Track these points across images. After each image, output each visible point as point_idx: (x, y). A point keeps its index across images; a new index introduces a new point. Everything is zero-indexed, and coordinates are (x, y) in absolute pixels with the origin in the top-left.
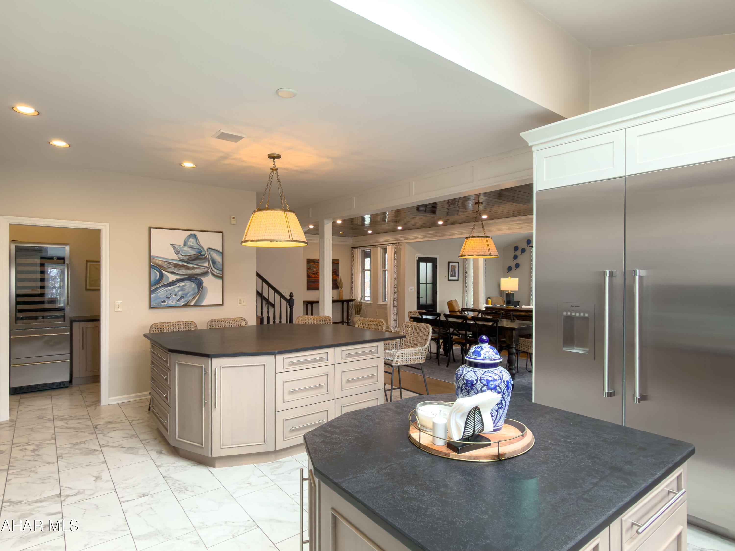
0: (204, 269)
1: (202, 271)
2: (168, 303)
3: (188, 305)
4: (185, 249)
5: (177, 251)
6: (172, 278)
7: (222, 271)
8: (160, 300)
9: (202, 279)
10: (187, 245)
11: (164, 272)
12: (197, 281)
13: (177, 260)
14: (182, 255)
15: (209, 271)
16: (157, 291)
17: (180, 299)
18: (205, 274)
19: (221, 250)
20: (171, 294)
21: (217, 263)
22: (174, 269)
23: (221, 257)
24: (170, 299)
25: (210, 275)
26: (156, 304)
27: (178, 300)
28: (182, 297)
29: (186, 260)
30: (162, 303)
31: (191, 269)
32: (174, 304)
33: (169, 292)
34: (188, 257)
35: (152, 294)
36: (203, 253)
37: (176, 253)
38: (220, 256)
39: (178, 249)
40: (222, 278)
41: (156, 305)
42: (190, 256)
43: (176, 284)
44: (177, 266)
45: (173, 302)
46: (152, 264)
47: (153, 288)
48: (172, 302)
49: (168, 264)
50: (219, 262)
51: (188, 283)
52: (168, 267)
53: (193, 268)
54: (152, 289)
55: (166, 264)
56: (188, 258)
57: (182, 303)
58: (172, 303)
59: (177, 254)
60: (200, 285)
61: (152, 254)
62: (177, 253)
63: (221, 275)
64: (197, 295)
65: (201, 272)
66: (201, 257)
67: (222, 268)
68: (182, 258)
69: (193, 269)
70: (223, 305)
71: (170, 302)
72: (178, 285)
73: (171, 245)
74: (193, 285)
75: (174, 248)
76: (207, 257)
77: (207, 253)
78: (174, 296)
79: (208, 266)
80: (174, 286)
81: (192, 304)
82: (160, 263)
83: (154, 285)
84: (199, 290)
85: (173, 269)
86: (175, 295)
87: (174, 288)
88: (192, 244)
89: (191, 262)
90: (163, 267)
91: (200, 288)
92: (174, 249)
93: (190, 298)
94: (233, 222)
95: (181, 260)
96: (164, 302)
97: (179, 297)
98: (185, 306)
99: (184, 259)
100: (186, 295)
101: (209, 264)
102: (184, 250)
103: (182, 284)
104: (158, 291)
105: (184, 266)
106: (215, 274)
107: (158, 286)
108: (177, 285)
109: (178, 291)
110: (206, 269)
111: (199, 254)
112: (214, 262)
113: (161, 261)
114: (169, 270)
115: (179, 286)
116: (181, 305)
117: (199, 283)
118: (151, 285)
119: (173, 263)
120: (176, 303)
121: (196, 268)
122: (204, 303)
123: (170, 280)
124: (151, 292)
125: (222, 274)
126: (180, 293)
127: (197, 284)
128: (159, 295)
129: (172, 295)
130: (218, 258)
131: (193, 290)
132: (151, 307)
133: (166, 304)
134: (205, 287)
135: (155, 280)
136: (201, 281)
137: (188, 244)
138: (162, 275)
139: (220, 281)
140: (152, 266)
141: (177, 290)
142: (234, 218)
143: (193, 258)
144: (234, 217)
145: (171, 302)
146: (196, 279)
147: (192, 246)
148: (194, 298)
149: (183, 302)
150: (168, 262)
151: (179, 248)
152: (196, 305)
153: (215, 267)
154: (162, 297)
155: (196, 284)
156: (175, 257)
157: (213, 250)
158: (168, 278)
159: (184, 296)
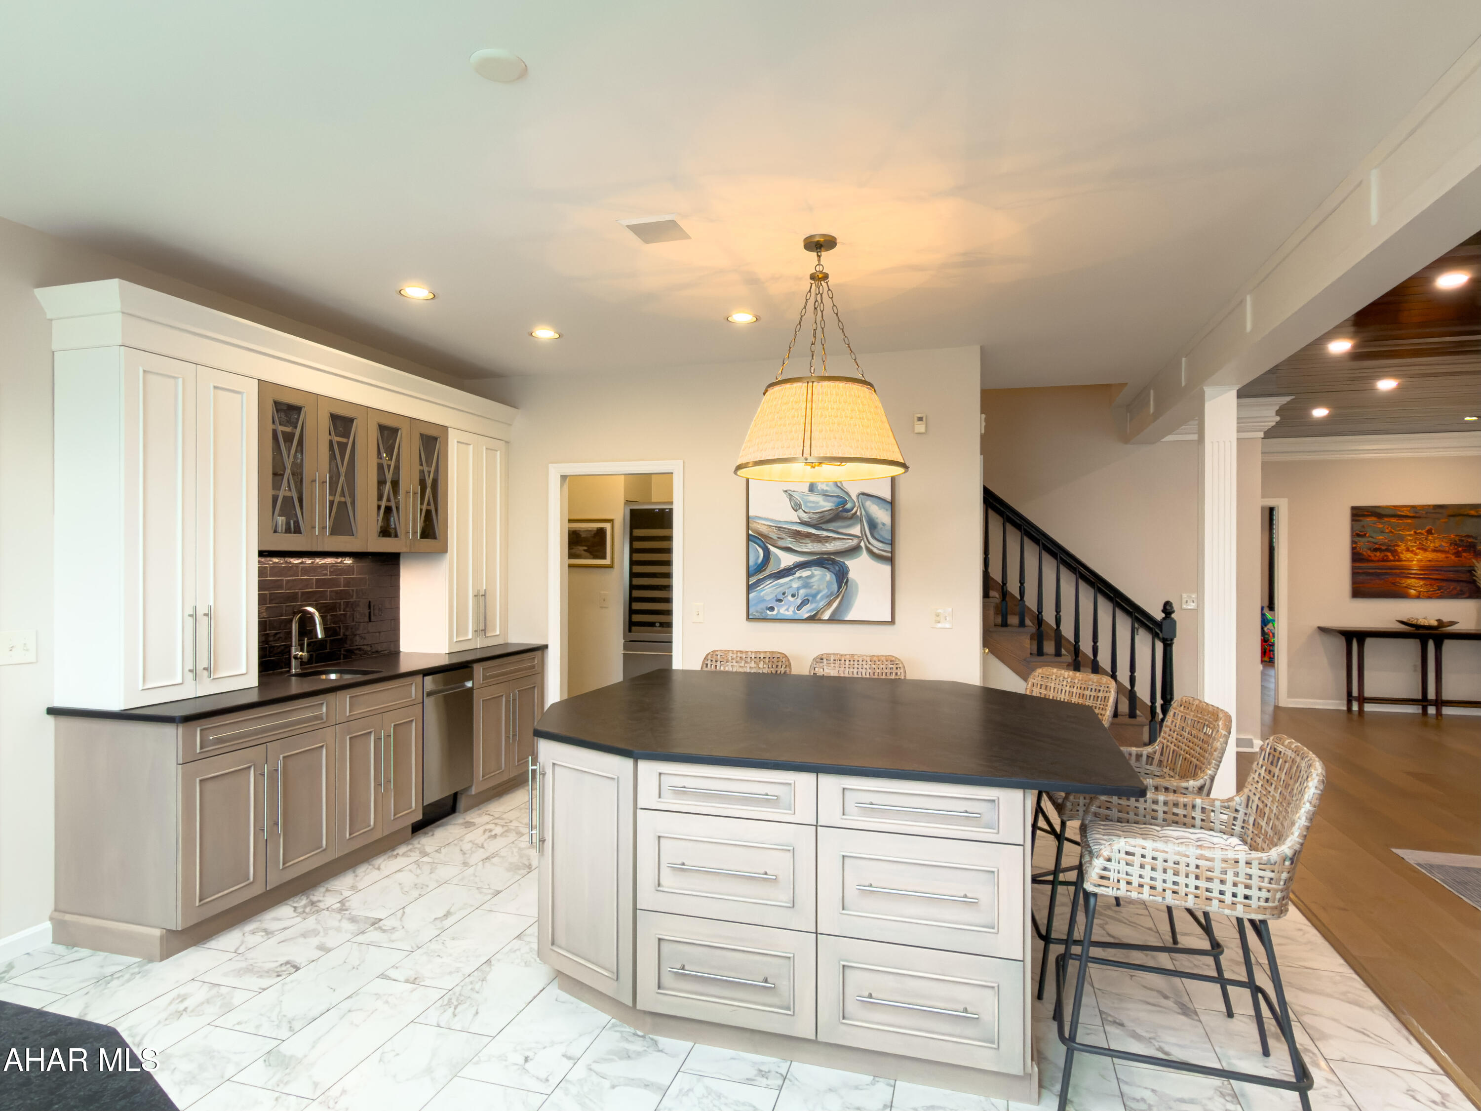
0: (851, 541)
1: (847, 546)
2: (779, 611)
3: (817, 618)
4: (813, 498)
5: (796, 504)
6: (787, 560)
7: (892, 543)
8: (763, 606)
9: (846, 562)
10: (816, 490)
12: (837, 568)
13: (797, 523)
14: (806, 513)
15: (862, 544)
16: (759, 586)
17: (802, 605)
18: (853, 551)
19: (889, 498)
20: (784, 594)
21: (880, 526)
22: (791, 542)
23: (889, 513)
24: (783, 603)
25: (865, 554)
26: (757, 612)
27: (798, 607)
28: (807, 601)
29: (815, 522)
30: (768, 612)
31: (823, 541)
32: (789, 614)
33: (781, 589)
34: (818, 516)
35: (750, 592)
36: (849, 506)
37: (795, 508)
38: (887, 510)
39: (799, 499)
40: (890, 560)
41: (758, 615)
42: (821, 512)
43: (795, 574)
44: (797, 535)
45: (787, 610)
46: (750, 532)
47: (753, 580)
48: (785, 610)
49: (779, 532)
50: (884, 524)
51: (817, 572)
52: (778, 538)
53: (827, 539)
54: (750, 583)
55: (776, 532)
56: (820, 518)
57: (805, 613)
58: (787, 613)
59: (796, 511)
60: (843, 575)
62: (796, 507)
63: (890, 555)
64: (837, 597)
65: (845, 548)
66: (845, 514)
67: (890, 538)
68: (806, 518)
69: (827, 542)
70: (893, 622)
71: (782, 611)
72: (798, 574)
73: (786, 491)
74: (829, 576)
75: (791, 497)
76: (858, 513)
77: (857, 504)
78: (790, 598)
79: (860, 535)
80: (791, 578)
81: (826, 616)
82: (764, 529)
83: (753, 575)
84: (840, 587)
85: (788, 542)
86: (793, 596)
87: (790, 580)
88: (825, 488)
89: (824, 526)
90: (771, 538)
91: (842, 582)
92: (790, 499)
93: (822, 604)
94: (920, 427)
95: (803, 523)
96: (772, 609)
97: (800, 601)
98: (813, 619)
99: (809, 520)
100: (814, 596)
101: (862, 530)
102: (810, 502)
103: (805, 573)
104: (762, 586)
105: (808, 536)
106: (875, 550)
107: (761, 576)
108: (795, 576)
109: (798, 589)
110: (856, 541)
111: (841, 509)
112: (873, 525)
113: (766, 527)
114: (781, 543)
115: (800, 577)
116: (804, 618)
117: (839, 571)
118: (749, 575)
119: (789, 529)
120: (794, 612)
121: (835, 539)
122: (849, 617)
123: (782, 566)
124: (750, 588)
125: (892, 552)
126: (802, 592)
127: (836, 575)
128: (762, 594)
129: (787, 596)
130: (882, 516)
131: (828, 587)
132: (748, 618)
133: (775, 613)
134: (854, 581)
135: (756, 564)
136: (844, 568)
137: (817, 487)
138: (767, 554)
139: (887, 568)
140: (750, 537)
141: (795, 585)
142: (920, 419)
143: (828, 517)
144: (920, 415)
145: (784, 610)
146: (834, 562)
147: (826, 491)
148: (830, 604)
149: (807, 612)
150: (779, 528)
151: (800, 497)
152: (832, 620)
153: (877, 536)
154: (767, 598)
155: (834, 574)
156: (793, 516)
157: (869, 498)
158: (779, 560)
159: (810, 598)
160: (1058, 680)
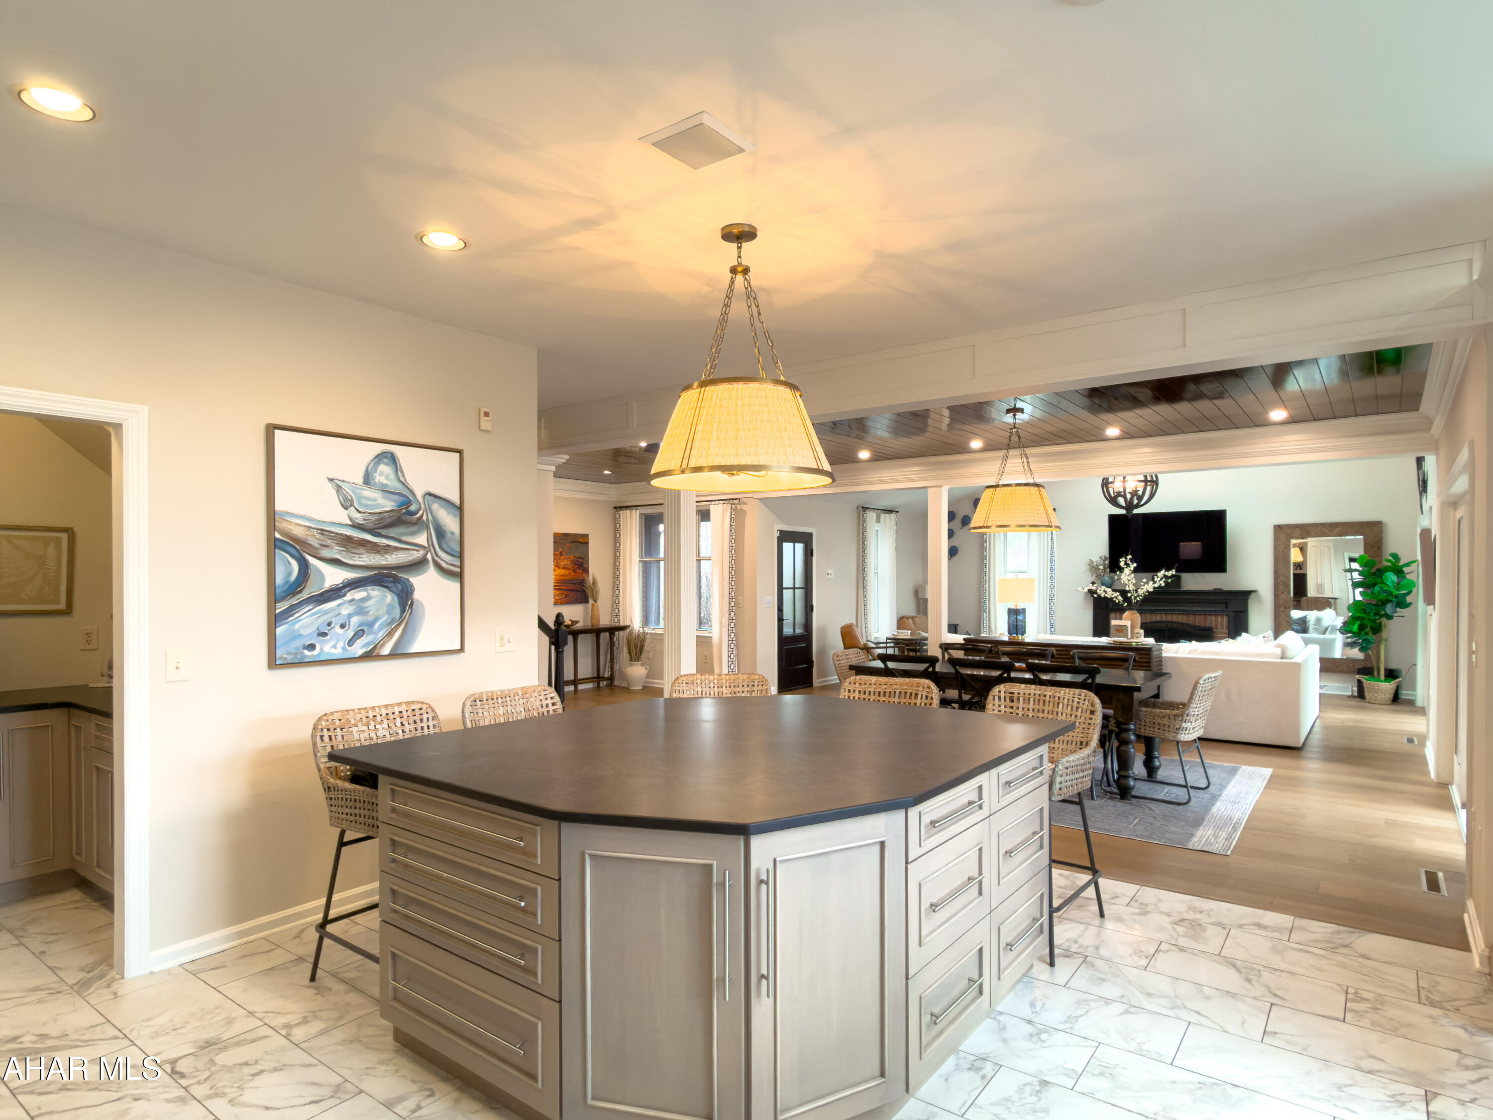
0: (416, 552)
1: (411, 558)
2: (321, 649)
3: (374, 654)
4: (368, 493)
5: (346, 499)
6: (334, 576)
7: (461, 557)
8: (299, 643)
9: (411, 579)
10: (372, 482)
11: (311, 560)
12: (400, 587)
13: (347, 525)
14: (360, 512)
15: (429, 556)
16: (292, 615)
17: (355, 638)
18: (418, 565)
19: (457, 501)
20: (329, 624)
21: (449, 535)
22: (340, 552)
23: (458, 520)
24: (328, 637)
25: (431, 570)
26: (289, 653)
27: (349, 641)
28: (361, 633)
29: (371, 526)
30: (306, 652)
31: (382, 551)
32: (338, 652)
33: (326, 618)
34: (374, 518)
35: (277, 625)
36: (413, 508)
37: (345, 506)
38: (455, 516)
39: (350, 493)
40: (459, 576)
41: (290, 658)
42: (380, 513)
43: (344, 596)
44: (347, 542)
45: (335, 647)
46: (277, 535)
47: (281, 607)
48: (332, 647)
49: (322, 537)
50: (452, 533)
51: (375, 592)
52: (322, 545)
53: (387, 549)
54: (277, 611)
55: (318, 536)
56: (377, 520)
57: (358, 649)
58: (333, 651)
59: (346, 508)
60: (407, 596)
61: (278, 507)
62: (347, 504)
63: (458, 570)
64: (399, 625)
65: (408, 562)
66: (409, 518)
67: (459, 550)
68: (359, 518)
69: (386, 553)
70: (462, 649)
71: (327, 648)
72: (349, 597)
73: (331, 480)
74: (389, 598)
75: (339, 489)
76: (424, 518)
77: (422, 506)
78: (338, 629)
79: (427, 546)
80: (339, 601)
81: (386, 650)
82: (298, 532)
83: (283, 599)
84: (403, 611)
85: (335, 552)
86: (343, 626)
87: (339, 605)
88: (385, 482)
89: (382, 532)
90: (310, 545)
91: (406, 604)
92: (338, 492)
93: (380, 635)
94: (486, 424)
95: (356, 526)
96: (312, 647)
97: (352, 634)
98: (370, 656)
99: (364, 522)
100: (371, 625)
101: (429, 538)
102: (365, 498)
103: (358, 594)
104: (296, 615)
105: (363, 543)
106: (443, 564)
107: (294, 601)
108: (345, 598)
109: (350, 616)
110: (422, 553)
111: (404, 511)
112: (441, 533)
113: (303, 528)
114: (326, 553)
115: (353, 600)
116: (357, 656)
117: (403, 590)
118: (274, 598)
119: (336, 533)
120: (344, 648)
121: (397, 549)
122: (414, 649)
123: (328, 585)
124: (274, 620)
125: (461, 567)
126: (355, 620)
127: (399, 596)
128: (297, 627)
129: (334, 628)
130: (450, 522)
131: (388, 612)
132: (273, 663)
133: (316, 652)
134: (418, 601)
135: (287, 582)
136: (409, 587)
137: (374, 479)
138: (304, 567)
139: (455, 586)
140: (277, 543)
141: (346, 611)
142: (486, 414)
143: (389, 521)
144: (487, 410)
145: (330, 648)
146: (397, 580)
147: (387, 485)
148: (390, 634)
149: (362, 647)
150: (322, 531)
151: (351, 490)
152: (393, 655)
153: (444, 547)
154: (305, 632)
155: (397, 595)
156: (342, 516)
157: (436, 499)
158: (322, 577)
159: (365, 628)
160: (703, 684)
